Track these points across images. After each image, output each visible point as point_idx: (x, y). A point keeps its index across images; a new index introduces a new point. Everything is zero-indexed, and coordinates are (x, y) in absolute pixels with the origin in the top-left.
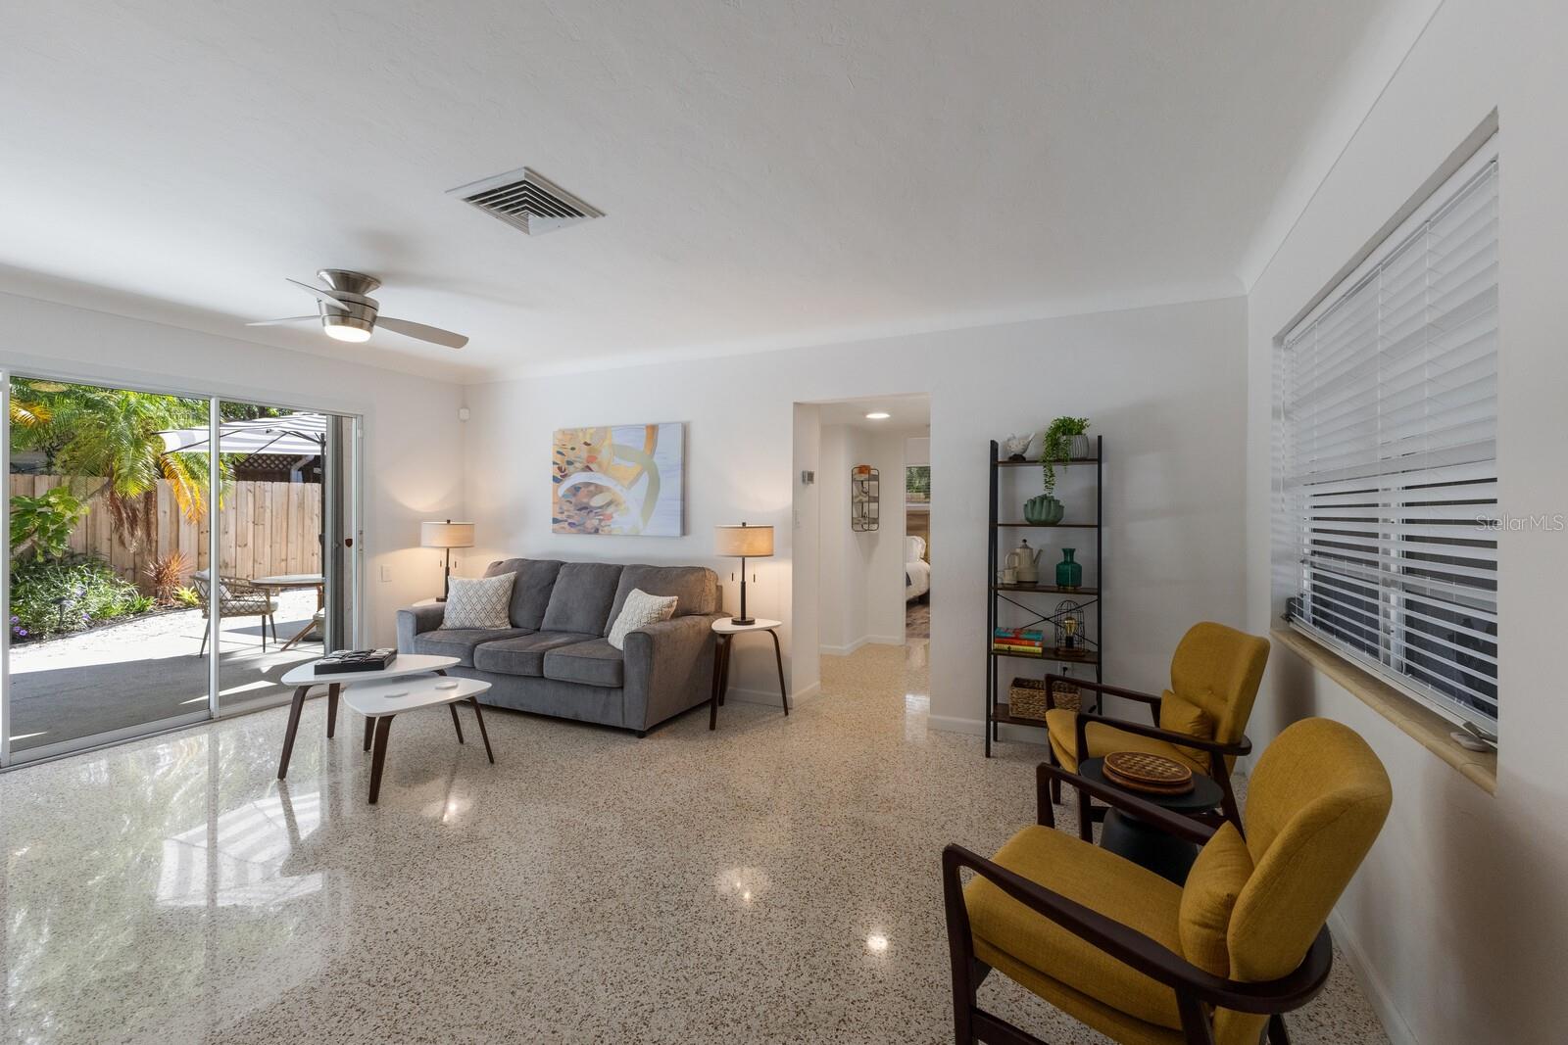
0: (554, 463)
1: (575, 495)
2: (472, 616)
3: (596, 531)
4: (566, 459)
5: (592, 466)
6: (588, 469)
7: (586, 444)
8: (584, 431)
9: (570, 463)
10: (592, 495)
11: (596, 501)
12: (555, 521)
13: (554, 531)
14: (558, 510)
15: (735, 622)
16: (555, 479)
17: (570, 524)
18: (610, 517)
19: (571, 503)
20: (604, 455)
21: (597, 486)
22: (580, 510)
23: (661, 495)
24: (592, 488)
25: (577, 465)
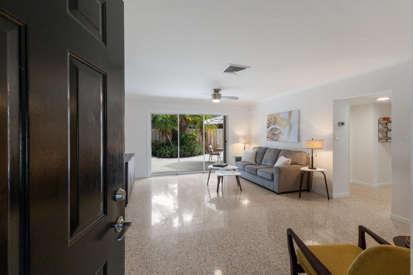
0: (267, 123)
1: (272, 131)
2: (247, 159)
3: (277, 140)
4: (270, 122)
5: (275, 123)
6: (275, 124)
7: (274, 118)
8: (274, 114)
9: (271, 123)
10: (275, 131)
11: (276, 133)
12: (268, 137)
13: (267, 140)
14: (268, 135)
15: (309, 168)
16: (268, 127)
17: (271, 138)
18: (280, 137)
19: (271, 133)
20: (278, 120)
21: (277, 128)
22: (273, 135)
23: (292, 130)
24: (275, 129)
25: (272, 123)
